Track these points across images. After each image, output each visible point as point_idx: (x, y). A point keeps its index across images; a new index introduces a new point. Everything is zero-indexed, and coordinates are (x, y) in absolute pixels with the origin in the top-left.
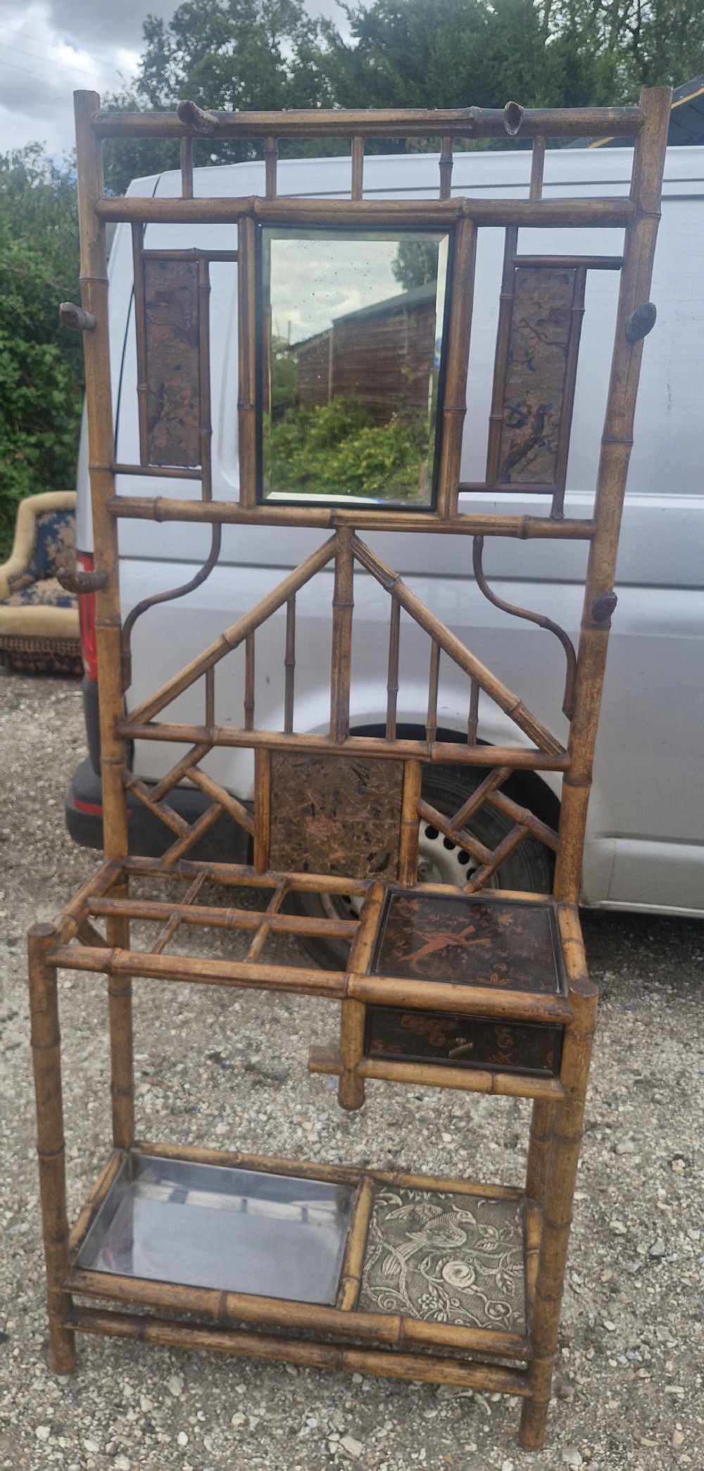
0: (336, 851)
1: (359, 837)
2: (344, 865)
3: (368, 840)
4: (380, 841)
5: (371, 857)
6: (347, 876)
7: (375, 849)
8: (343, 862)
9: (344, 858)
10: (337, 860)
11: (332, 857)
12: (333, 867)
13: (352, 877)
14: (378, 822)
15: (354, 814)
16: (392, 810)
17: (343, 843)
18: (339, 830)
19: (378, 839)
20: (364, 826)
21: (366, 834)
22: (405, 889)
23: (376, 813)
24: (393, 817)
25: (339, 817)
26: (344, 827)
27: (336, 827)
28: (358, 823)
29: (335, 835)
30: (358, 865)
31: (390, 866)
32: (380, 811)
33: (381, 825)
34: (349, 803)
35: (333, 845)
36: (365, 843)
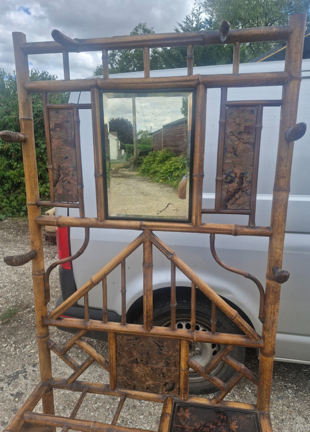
0: (149, 381)
1: (159, 375)
2: (153, 387)
3: (164, 376)
4: (169, 377)
5: (165, 384)
6: (154, 393)
7: (167, 381)
8: (152, 386)
9: (152, 384)
10: (149, 385)
11: (147, 383)
12: (147, 388)
13: (157, 393)
14: (168, 368)
15: (156, 364)
16: (175, 362)
17: (152, 377)
18: (150, 371)
19: (168, 376)
20: (162, 370)
21: (163, 373)
22: (183, 401)
23: (168, 364)
24: (176, 366)
25: (149, 365)
26: (152, 370)
27: (148, 370)
28: (159, 368)
29: (148, 373)
30: (159, 388)
31: (175, 389)
32: (169, 363)
33: (170, 369)
34: (154, 359)
35: (147, 378)
36: (162, 377)
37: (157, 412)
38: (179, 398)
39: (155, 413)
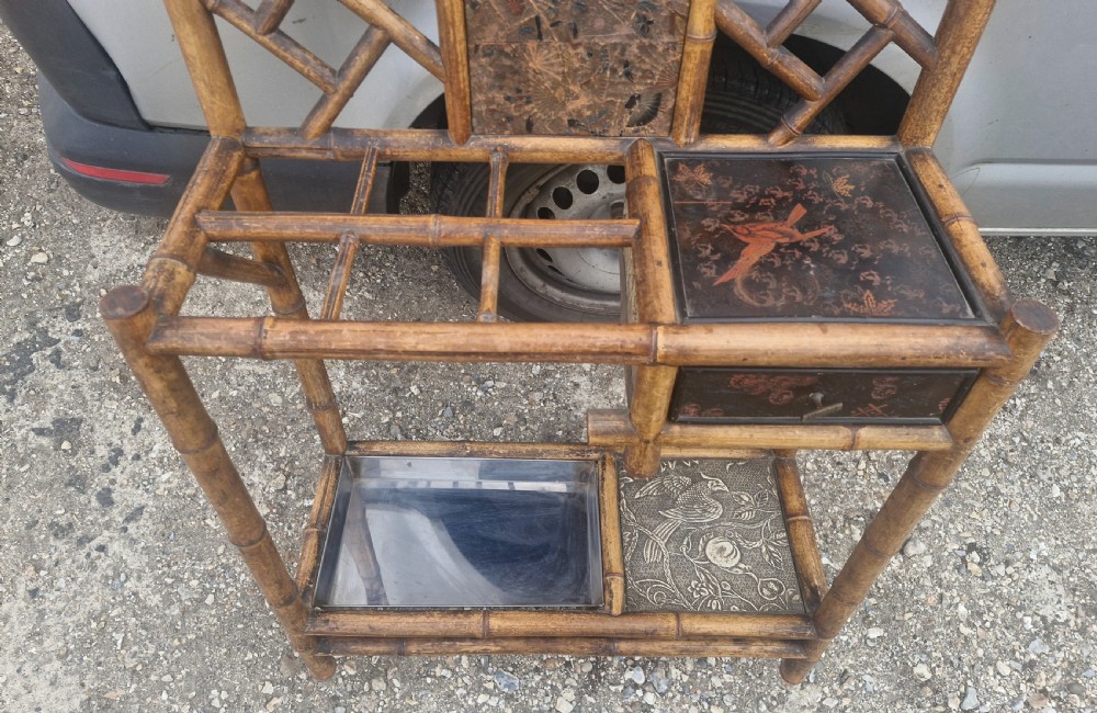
0: (577, 98)
1: (614, 71)
2: (589, 117)
3: (628, 74)
4: (647, 74)
5: (630, 104)
6: (594, 135)
7: (639, 89)
8: (589, 113)
9: (589, 108)
10: (579, 113)
11: (571, 106)
12: (572, 123)
13: (601, 136)
14: (646, 41)
15: (606, 31)
16: (672, 16)
17: (587, 83)
18: (583, 60)
19: (644, 71)
20: (623, 52)
21: (627, 64)
22: (682, 148)
23: (645, 26)
24: (672, 32)
25: (582, 38)
26: (590, 55)
27: (576, 57)
28: (614, 46)
29: (576, 70)
30: (610, 117)
31: (660, 114)
32: (651, 22)
33: (651, 46)
34: (601, 10)
35: (571, 87)
36: (623, 79)
37: (541, 410)
38: (670, 142)
39: (536, 413)
